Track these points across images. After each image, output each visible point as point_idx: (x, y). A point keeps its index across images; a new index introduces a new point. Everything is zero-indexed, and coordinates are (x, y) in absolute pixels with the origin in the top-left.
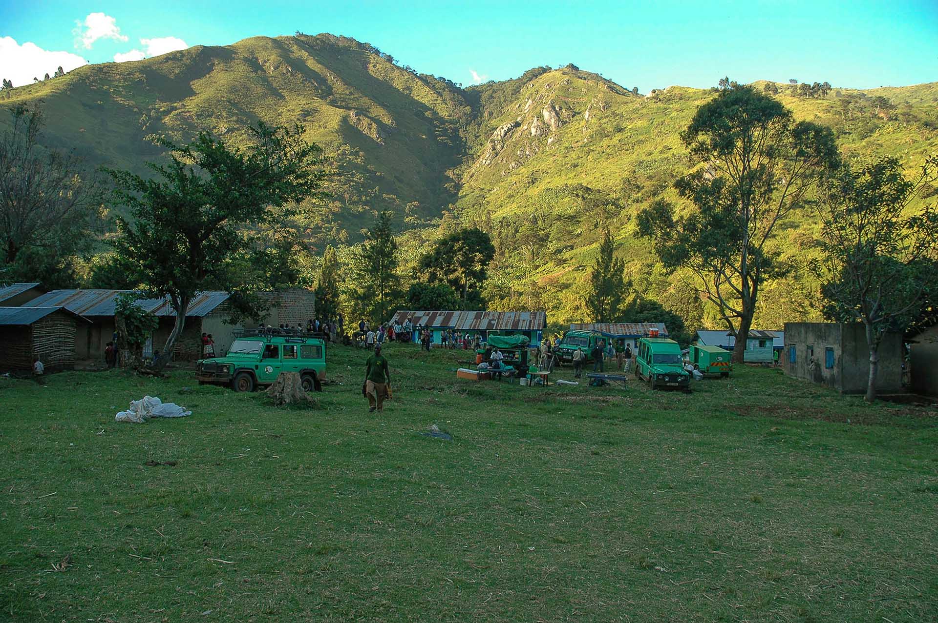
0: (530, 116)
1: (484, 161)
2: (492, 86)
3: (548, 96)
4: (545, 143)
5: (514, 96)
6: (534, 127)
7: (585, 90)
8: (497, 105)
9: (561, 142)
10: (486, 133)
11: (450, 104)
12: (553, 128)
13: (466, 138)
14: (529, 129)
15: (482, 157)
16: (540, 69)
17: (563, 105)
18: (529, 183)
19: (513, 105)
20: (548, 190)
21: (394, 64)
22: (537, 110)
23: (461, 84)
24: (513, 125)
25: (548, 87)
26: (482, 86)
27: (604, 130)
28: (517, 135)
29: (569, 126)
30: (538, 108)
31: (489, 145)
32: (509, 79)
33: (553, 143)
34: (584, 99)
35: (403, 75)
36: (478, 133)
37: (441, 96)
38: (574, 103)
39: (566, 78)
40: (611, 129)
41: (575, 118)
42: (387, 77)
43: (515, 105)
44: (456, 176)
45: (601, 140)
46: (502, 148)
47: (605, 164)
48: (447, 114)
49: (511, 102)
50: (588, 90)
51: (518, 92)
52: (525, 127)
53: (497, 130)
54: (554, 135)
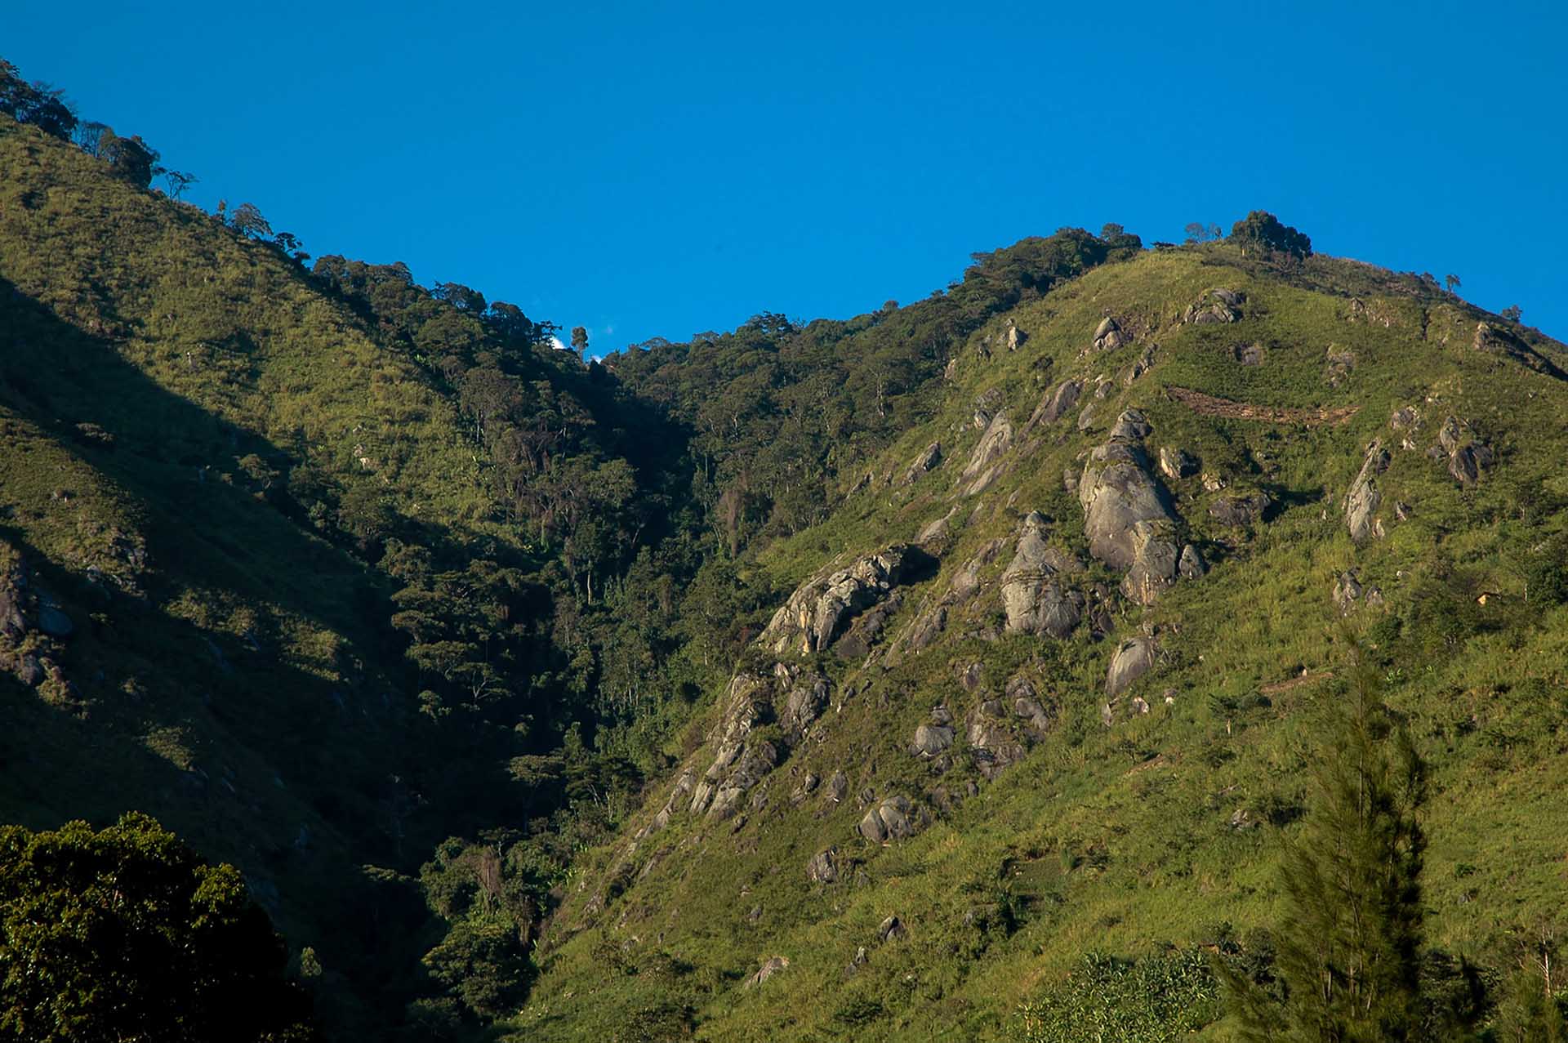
0: (998, 509)
1: (702, 791)
2: (771, 347)
3: (1112, 390)
4: (1090, 678)
5: (902, 399)
6: (1024, 578)
7: (1345, 355)
8: (793, 453)
9: (1192, 674)
10: (721, 624)
11: (503, 442)
12: (1142, 588)
13: (596, 649)
14: (988, 590)
15: (687, 767)
16: (1070, 246)
17: (1209, 449)
18: (982, 925)
19: (894, 453)
20: (1105, 967)
21: (156, 196)
22: (1045, 478)
23: (581, 336)
24: (887, 565)
25: (1110, 339)
26: (711, 345)
27: (1468, 585)
28: (913, 628)
29: (1242, 573)
30: (1052, 460)
31: (737, 691)
32: (880, 307)
33: (1142, 680)
34: (1339, 413)
35: (214, 264)
36: (673, 618)
37: (447, 391)
38: (1274, 436)
39: (1229, 284)
40: (1516, 585)
41: (1281, 527)
42: (109, 266)
43: (910, 456)
44: (517, 885)
45: (1448, 653)
46: (820, 706)
47: (1480, 801)
48: (483, 504)
49: (886, 434)
50: (1367, 355)
51: (929, 374)
52: (966, 580)
53: (794, 599)
54: (1147, 628)
